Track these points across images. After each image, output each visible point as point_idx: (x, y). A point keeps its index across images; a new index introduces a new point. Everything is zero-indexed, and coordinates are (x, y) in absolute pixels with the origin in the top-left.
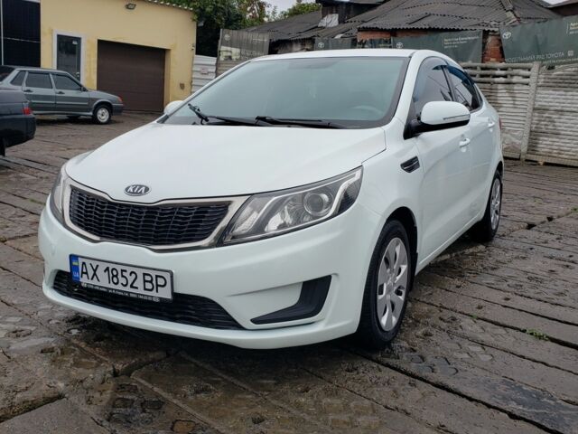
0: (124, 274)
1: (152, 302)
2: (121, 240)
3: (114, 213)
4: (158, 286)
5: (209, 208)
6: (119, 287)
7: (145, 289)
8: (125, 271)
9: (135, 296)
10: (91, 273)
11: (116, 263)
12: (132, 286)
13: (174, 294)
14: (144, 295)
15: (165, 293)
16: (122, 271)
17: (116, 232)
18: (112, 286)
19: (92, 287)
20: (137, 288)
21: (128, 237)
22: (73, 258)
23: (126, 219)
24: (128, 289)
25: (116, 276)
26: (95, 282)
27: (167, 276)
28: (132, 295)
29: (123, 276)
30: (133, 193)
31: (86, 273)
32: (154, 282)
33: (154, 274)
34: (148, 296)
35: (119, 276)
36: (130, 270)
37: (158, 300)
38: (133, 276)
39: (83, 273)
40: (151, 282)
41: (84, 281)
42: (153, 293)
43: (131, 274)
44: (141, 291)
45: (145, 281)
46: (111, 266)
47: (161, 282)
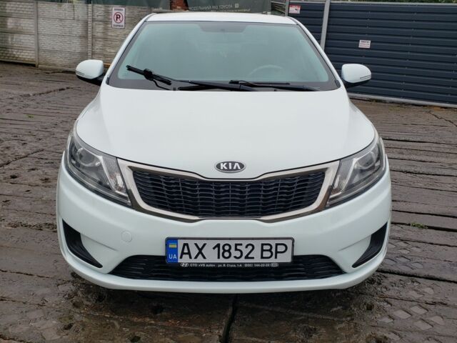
0: (239, 247)
1: (270, 268)
2: (224, 216)
3: (212, 191)
4: (277, 252)
5: (309, 176)
6: (232, 260)
7: (262, 257)
8: (241, 245)
9: (249, 265)
10: (194, 251)
11: (230, 239)
12: (247, 257)
13: (294, 257)
14: (260, 263)
15: (286, 258)
16: (236, 245)
17: (216, 209)
18: (222, 260)
19: (196, 265)
20: (253, 258)
21: (232, 213)
22: (169, 240)
23: (228, 196)
24: (243, 260)
25: (229, 251)
26: (200, 260)
27: (289, 243)
28: (246, 265)
29: (236, 249)
30: (228, 170)
31: (189, 253)
32: (273, 250)
33: (273, 243)
34: (265, 263)
35: (233, 250)
36: (245, 243)
37: (276, 265)
38: (250, 248)
39: (183, 253)
40: (270, 250)
41: (185, 261)
42: (272, 260)
43: (247, 247)
44: (257, 260)
45: (263, 250)
46: (222, 243)
47: (281, 248)
